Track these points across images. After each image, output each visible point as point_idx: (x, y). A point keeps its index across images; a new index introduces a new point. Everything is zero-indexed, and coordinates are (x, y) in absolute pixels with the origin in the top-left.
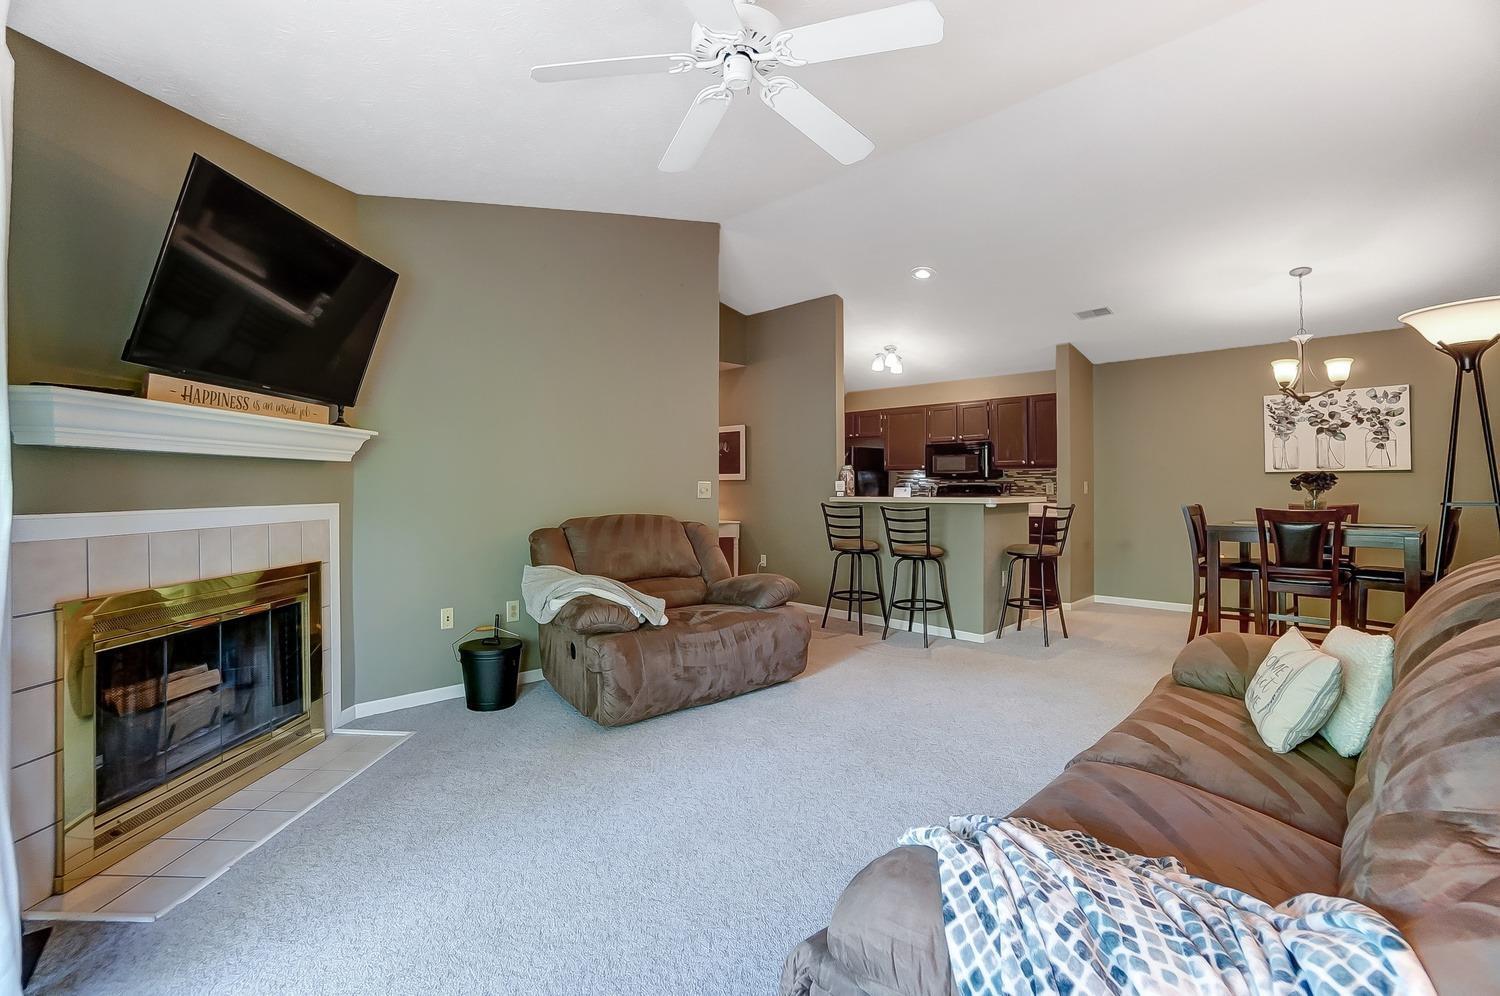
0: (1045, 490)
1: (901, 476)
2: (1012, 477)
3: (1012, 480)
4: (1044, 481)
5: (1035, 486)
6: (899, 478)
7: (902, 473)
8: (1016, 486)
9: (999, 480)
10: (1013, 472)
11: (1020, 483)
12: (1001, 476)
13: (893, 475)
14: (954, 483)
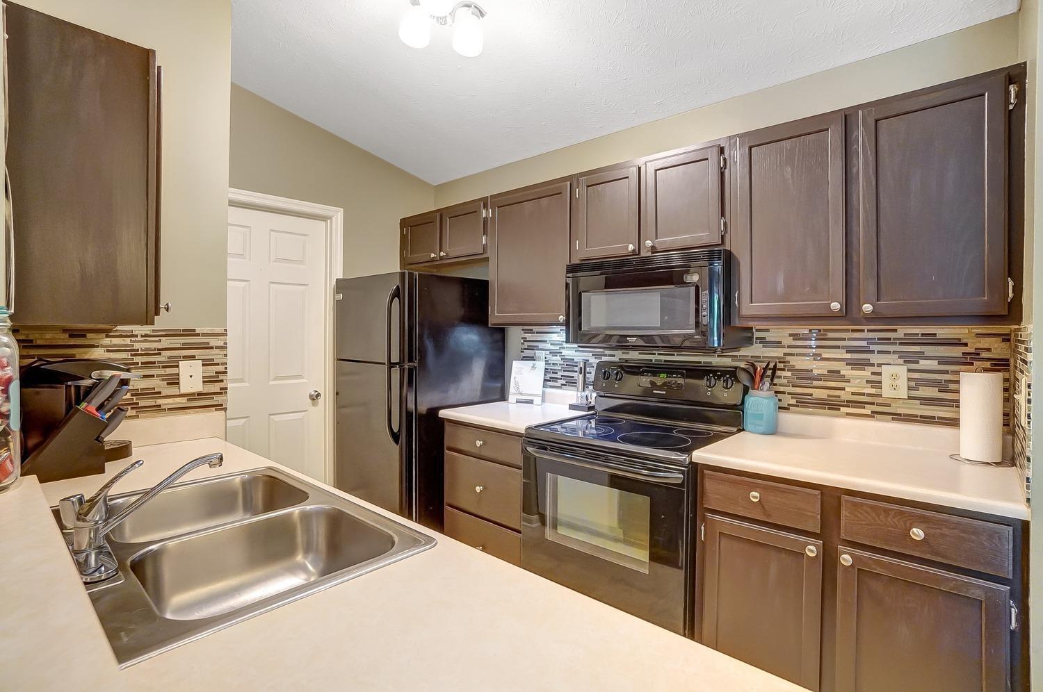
0: (877, 384)
1: (529, 336)
2: (778, 344)
3: (778, 353)
4: (874, 358)
5: (846, 371)
6: (525, 340)
7: (531, 331)
8: (792, 369)
9: (744, 352)
10: (780, 333)
11: (800, 363)
12: (749, 341)
13: (515, 336)
14: (634, 355)
